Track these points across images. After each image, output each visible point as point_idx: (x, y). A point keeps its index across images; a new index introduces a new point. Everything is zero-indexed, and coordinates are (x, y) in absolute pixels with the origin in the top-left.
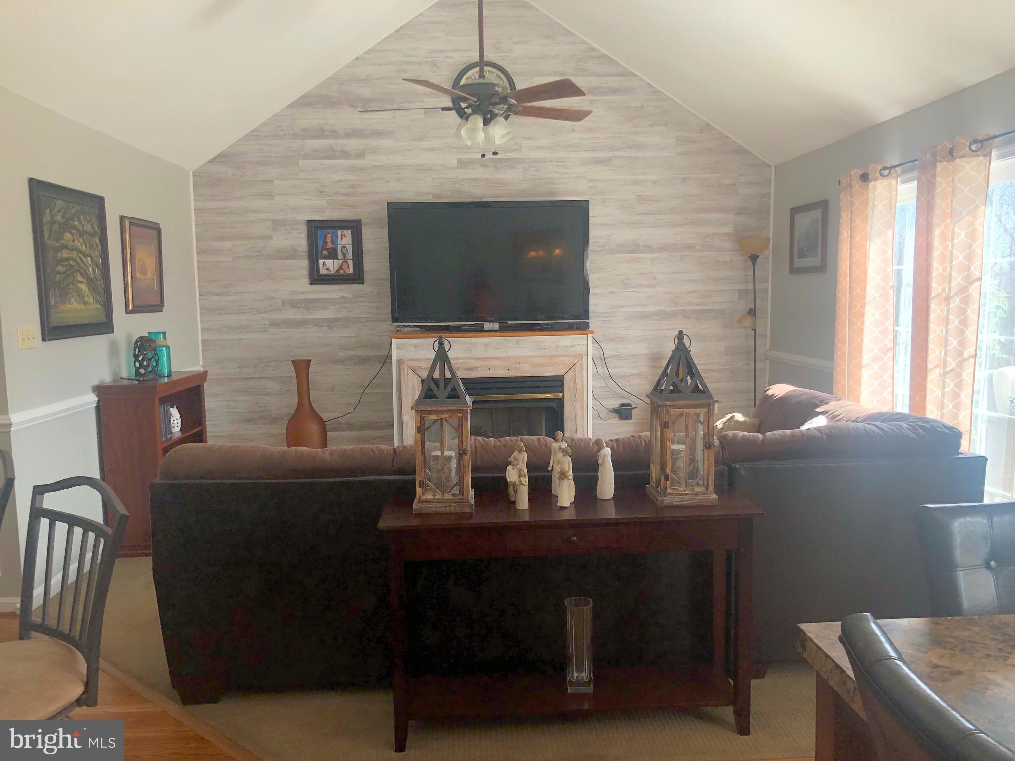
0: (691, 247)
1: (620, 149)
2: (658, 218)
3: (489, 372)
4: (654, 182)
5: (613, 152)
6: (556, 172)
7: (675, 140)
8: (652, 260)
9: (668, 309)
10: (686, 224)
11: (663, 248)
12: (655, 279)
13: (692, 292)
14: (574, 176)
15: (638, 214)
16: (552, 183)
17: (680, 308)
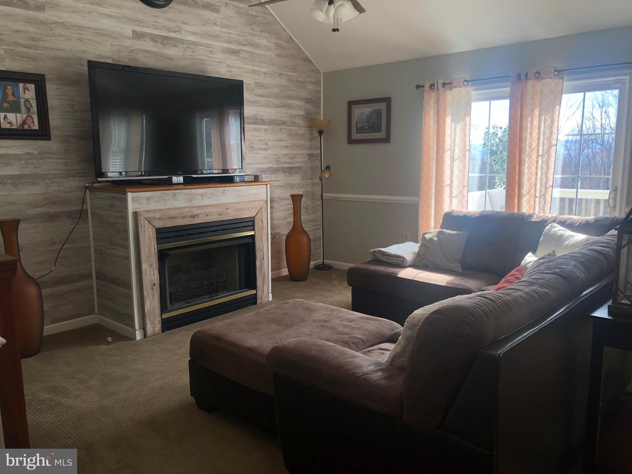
0: (285, 123)
1: (244, 45)
2: (268, 100)
3: (206, 218)
4: (265, 74)
5: (241, 47)
6: (205, 55)
7: (274, 45)
8: (265, 130)
9: (274, 166)
10: (282, 106)
11: (271, 122)
12: (267, 144)
13: (286, 154)
14: (217, 60)
15: (256, 96)
16: (203, 64)
17: (281, 166)
